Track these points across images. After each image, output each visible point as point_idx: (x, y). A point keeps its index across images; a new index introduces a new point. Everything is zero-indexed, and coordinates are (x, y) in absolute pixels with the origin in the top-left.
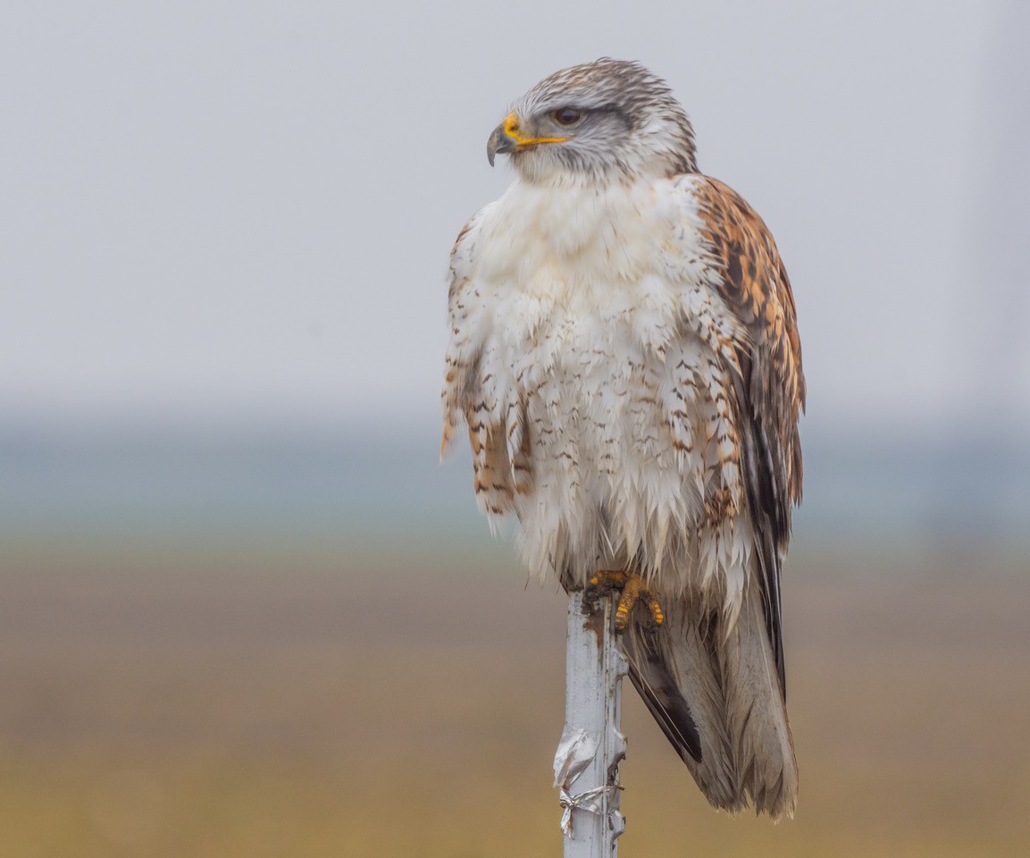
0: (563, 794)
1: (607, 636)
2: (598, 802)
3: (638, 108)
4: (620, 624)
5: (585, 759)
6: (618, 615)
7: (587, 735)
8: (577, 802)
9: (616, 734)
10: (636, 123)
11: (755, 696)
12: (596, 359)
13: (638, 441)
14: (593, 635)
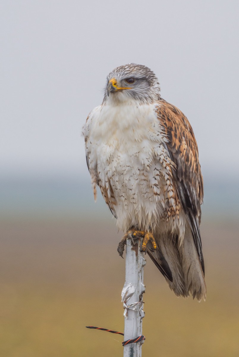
0: (124, 304)
1: (139, 252)
2: (136, 307)
3: (152, 79)
4: (144, 249)
5: (132, 293)
6: (143, 246)
7: (132, 285)
8: (129, 307)
9: (142, 284)
10: (151, 84)
11: (191, 262)
12: (127, 169)
13: (143, 193)
14: (134, 252)
